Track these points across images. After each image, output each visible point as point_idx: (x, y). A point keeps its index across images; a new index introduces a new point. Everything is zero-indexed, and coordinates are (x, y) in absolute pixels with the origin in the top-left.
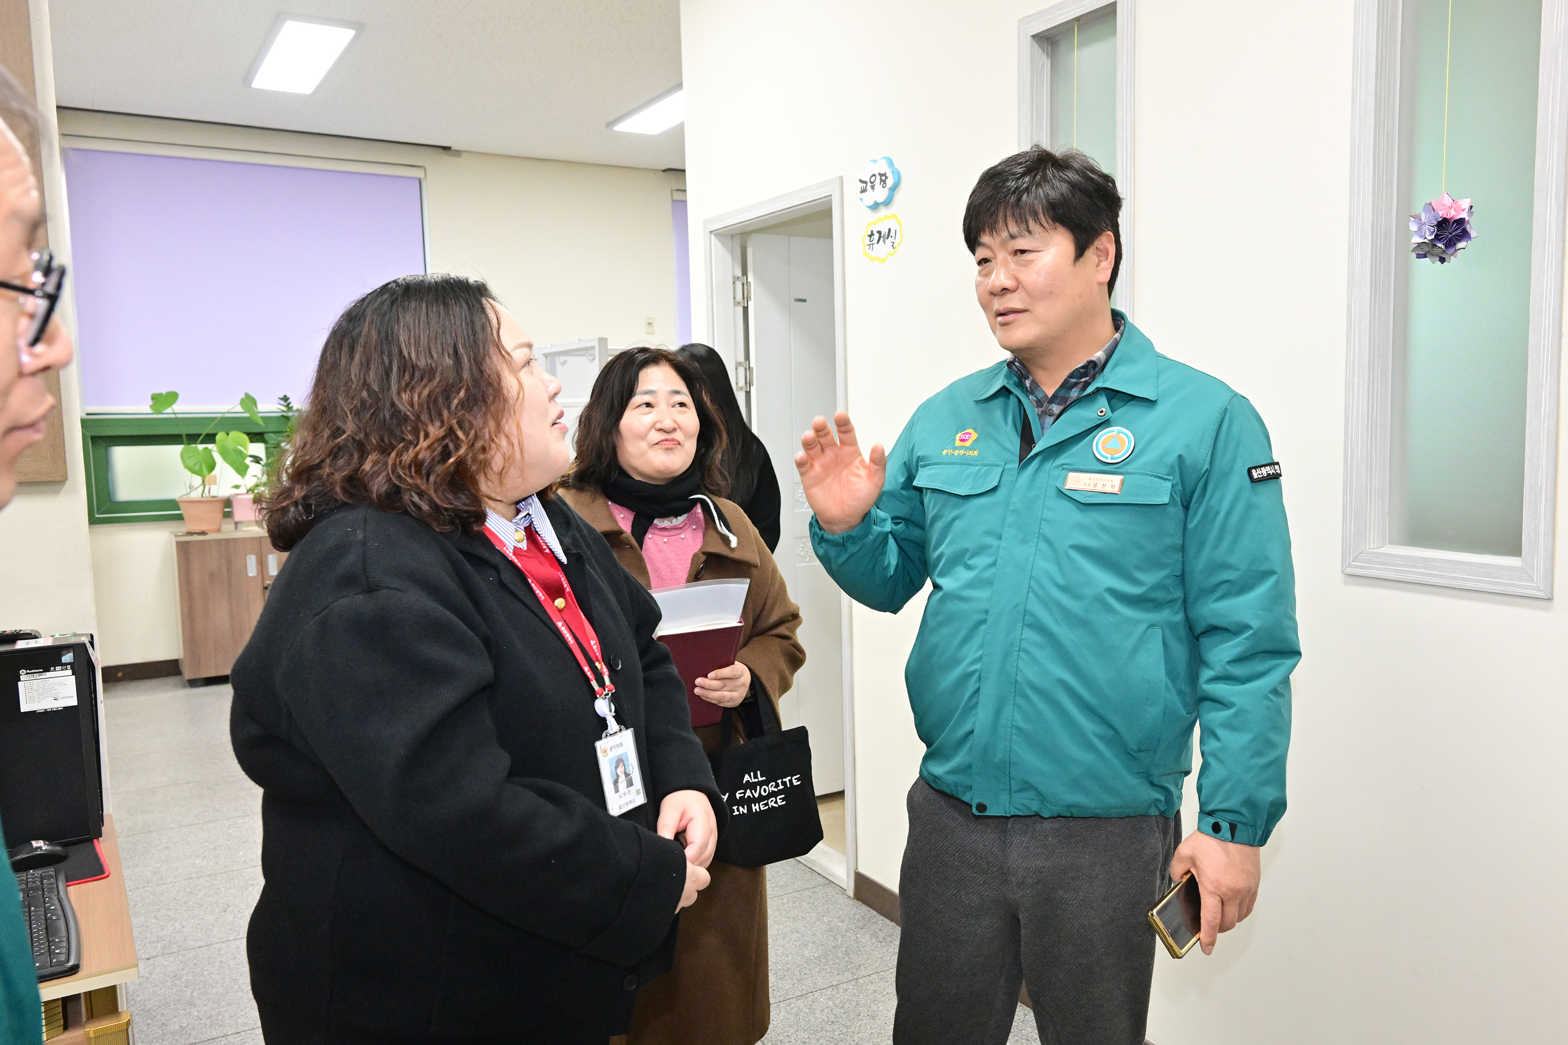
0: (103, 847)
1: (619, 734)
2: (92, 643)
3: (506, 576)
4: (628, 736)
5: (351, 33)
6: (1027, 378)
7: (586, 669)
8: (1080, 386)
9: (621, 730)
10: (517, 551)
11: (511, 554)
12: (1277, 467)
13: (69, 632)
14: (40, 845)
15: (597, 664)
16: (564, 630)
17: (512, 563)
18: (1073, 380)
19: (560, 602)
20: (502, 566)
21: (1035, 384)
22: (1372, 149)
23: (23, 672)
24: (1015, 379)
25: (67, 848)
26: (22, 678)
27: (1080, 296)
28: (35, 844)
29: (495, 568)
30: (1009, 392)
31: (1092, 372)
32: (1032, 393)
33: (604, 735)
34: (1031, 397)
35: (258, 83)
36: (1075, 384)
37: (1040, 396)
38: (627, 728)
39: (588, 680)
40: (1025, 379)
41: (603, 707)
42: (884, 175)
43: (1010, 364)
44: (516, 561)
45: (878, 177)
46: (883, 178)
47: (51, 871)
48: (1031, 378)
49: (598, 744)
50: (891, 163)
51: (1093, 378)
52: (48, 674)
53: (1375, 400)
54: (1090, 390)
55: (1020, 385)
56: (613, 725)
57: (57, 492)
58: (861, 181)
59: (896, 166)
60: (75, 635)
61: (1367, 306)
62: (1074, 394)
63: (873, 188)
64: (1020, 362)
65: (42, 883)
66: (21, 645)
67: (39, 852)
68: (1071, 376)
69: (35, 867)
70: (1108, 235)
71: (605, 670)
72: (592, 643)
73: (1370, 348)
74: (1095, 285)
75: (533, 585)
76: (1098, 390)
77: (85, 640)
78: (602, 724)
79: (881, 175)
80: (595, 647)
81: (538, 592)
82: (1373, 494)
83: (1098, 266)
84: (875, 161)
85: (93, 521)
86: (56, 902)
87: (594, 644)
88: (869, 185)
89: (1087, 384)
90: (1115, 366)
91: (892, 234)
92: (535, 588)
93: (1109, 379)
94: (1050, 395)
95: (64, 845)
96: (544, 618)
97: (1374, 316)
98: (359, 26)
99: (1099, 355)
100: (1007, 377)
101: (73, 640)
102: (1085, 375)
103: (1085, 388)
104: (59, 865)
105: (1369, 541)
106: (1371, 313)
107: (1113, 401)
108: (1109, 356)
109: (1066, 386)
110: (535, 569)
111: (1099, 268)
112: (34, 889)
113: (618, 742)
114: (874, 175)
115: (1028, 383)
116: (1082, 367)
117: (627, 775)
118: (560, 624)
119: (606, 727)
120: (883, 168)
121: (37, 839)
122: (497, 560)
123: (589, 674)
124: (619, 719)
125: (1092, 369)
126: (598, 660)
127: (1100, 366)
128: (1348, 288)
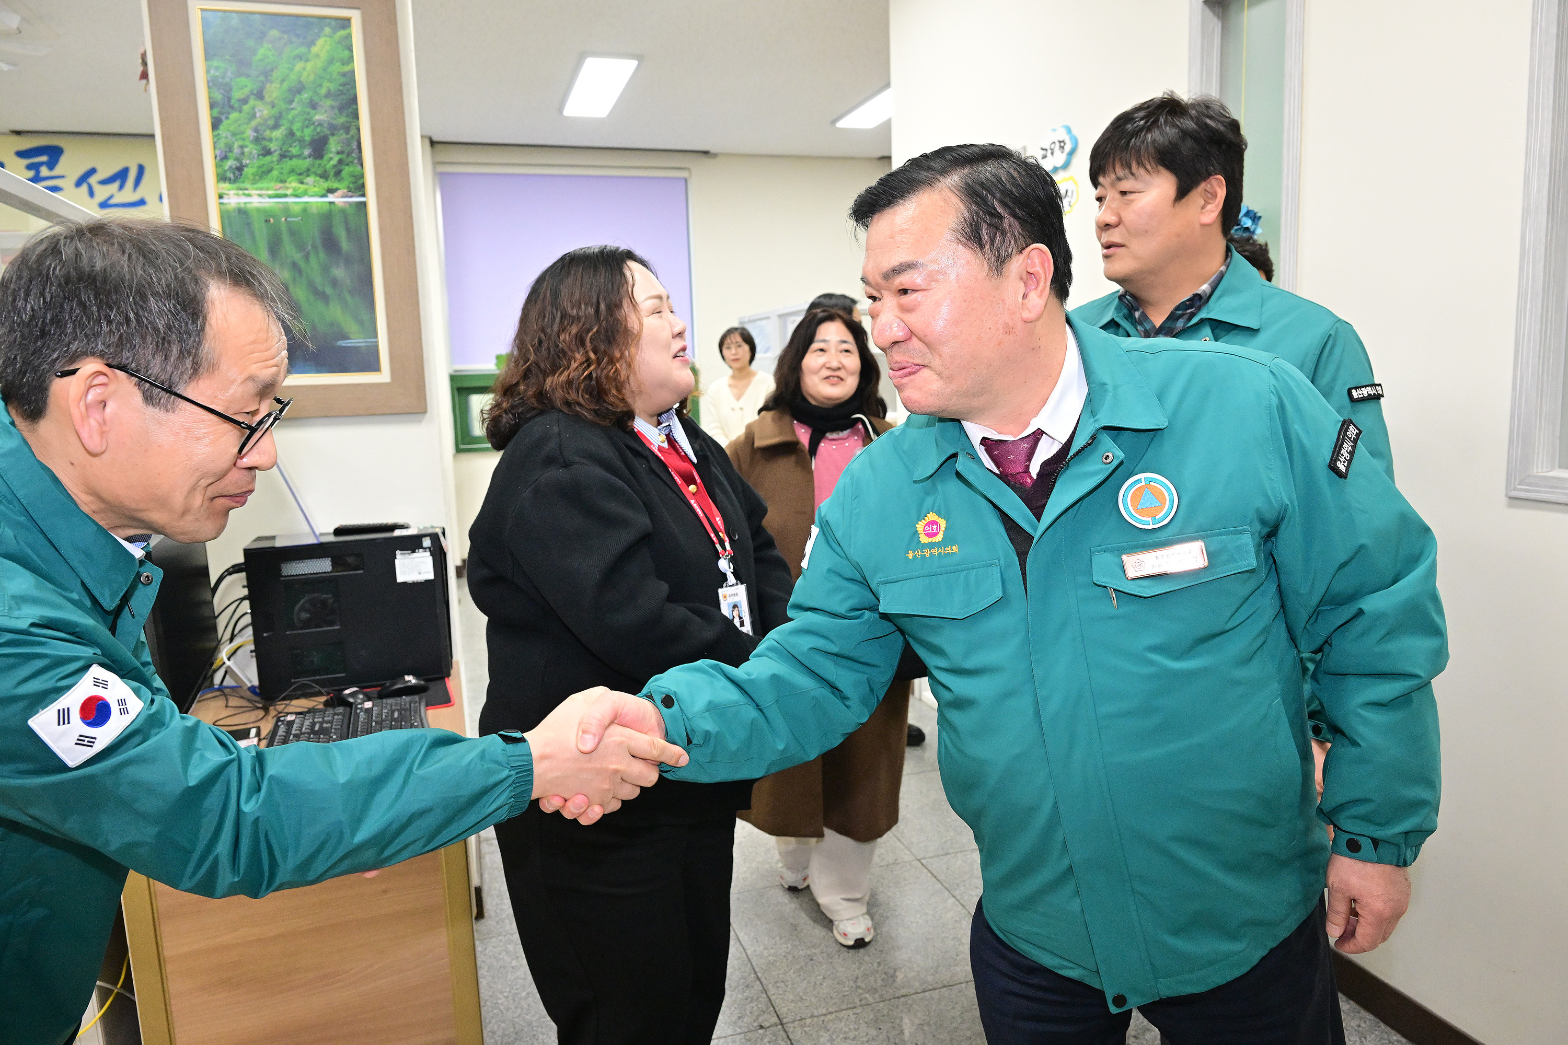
0: (451, 683)
1: (736, 587)
2: (444, 533)
3: (654, 465)
4: (742, 589)
5: (634, 63)
6: (1138, 310)
7: (712, 535)
8: (1187, 316)
9: (737, 584)
10: (660, 448)
11: (656, 451)
12: (1379, 388)
13: (428, 525)
14: (411, 679)
15: (720, 534)
16: (695, 506)
17: (657, 457)
18: (1180, 312)
19: (692, 488)
20: (650, 457)
21: (1144, 315)
22: (1552, 76)
23: (398, 552)
24: (1125, 311)
25: (429, 683)
26: (397, 557)
27: (1179, 235)
28: (408, 678)
29: (646, 458)
30: (1117, 325)
31: (1198, 304)
32: (1141, 323)
33: (725, 585)
34: (1139, 328)
35: (567, 112)
36: (1181, 316)
37: (1148, 327)
38: (742, 583)
39: (713, 543)
40: (1135, 310)
41: (724, 565)
42: (1063, 141)
43: (1121, 297)
44: (660, 455)
45: (1058, 144)
46: (1062, 144)
47: (416, 698)
48: (1141, 310)
49: (720, 591)
50: (1069, 130)
51: (1199, 309)
52: (415, 555)
53: (1549, 327)
54: (1195, 320)
55: (1130, 317)
56: (731, 579)
57: (420, 421)
58: (1042, 149)
59: (1074, 132)
60: (432, 527)
61: (1543, 234)
62: (1180, 324)
63: (1052, 153)
64: (1132, 296)
65: (410, 705)
66: (398, 533)
67: (409, 684)
68: (1177, 308)
69: (406, 695)
70: (1217, 179)
71: (727, 539)
72: (717, 519)
73: (1545, 275)
74: (1198, 226)
75: (672, 473)
76: (1202, 321)
77: (439, 531)
78: (724, 577)
79: (1060, 142)
80: (719, 522)
81: (676, 478)
82: (1543, 420)
83: (1203, 208)
84: (1054, 130)
85: (458, 450)
86: (418, 720)
87: (719, 520)
88: (1049, 151)
89: (1193, 315)
90: (1220, 297)
91: (1069, 194)
92: (674, 475)
93: (1214, 311)
94: (1158, 325)
95: (426, 680)
96: (682, 497)
97: (1551, 242)
98: (640, 58)
99: (1205, 288)
100: (1118, 309)
101: (430, 531)
102: (1191, 307)
103: (1190, 319)
104: (423, 694)
105: (1537, 464)
106: (1546, 240)
107: (1217, 331)
108: (1214, 288)
109: (1173, 317)
110: (673, 462)
111: (1204, 210)
112: (405, 710)
113: (735, 592)
114: (1054, 143)
115: (1137, 314)
116: (1188, 300)
117: (740, 618)
118: (692, 502)
119: (726, 580)
120: (1064, 136)
121: (408, 674)
122: (648, 453)
123: (714, 539)
124: (735, 574)
125: (1198, 301)
126: (721, 531)
127: (1205, 298)
128: (1523, 216)
